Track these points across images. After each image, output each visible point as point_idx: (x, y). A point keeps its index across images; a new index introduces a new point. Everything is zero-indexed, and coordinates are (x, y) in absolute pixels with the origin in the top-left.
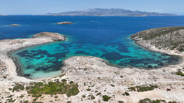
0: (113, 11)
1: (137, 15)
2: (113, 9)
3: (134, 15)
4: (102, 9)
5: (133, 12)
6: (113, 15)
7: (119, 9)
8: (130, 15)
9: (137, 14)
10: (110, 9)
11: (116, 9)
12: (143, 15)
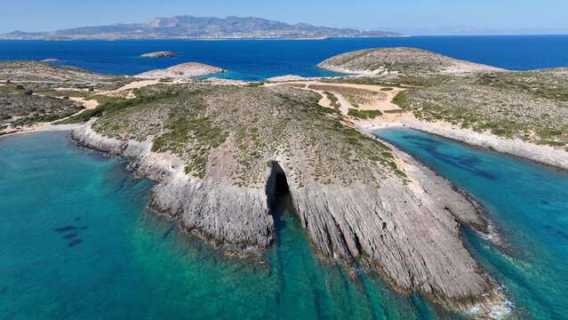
0: (234, 24)
1: (305, 36)
2: (234, 18)
3: (296, 35)
4: (200, 20)
5: (293, 28)
6: (236, 36)
7: (250, 19)
8: (285, 35)
9: (304, 33)
10: (223, 18)
11: (244, 19)
12: (320, 34)
